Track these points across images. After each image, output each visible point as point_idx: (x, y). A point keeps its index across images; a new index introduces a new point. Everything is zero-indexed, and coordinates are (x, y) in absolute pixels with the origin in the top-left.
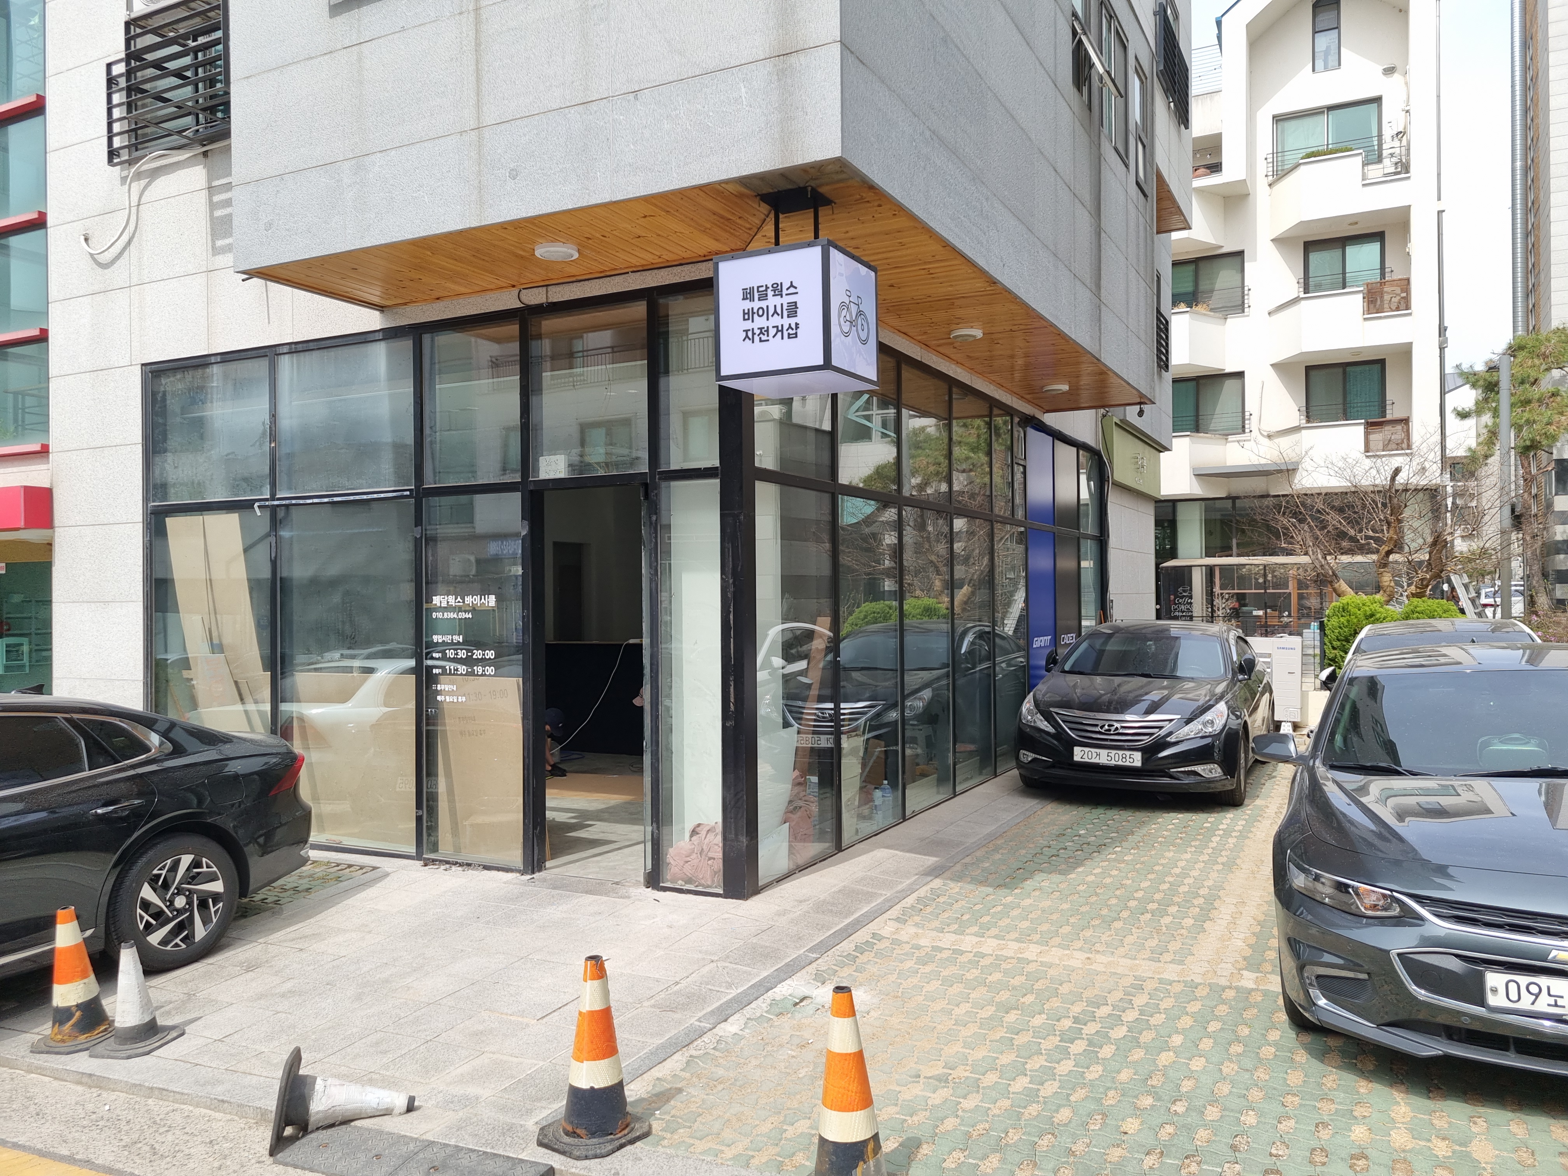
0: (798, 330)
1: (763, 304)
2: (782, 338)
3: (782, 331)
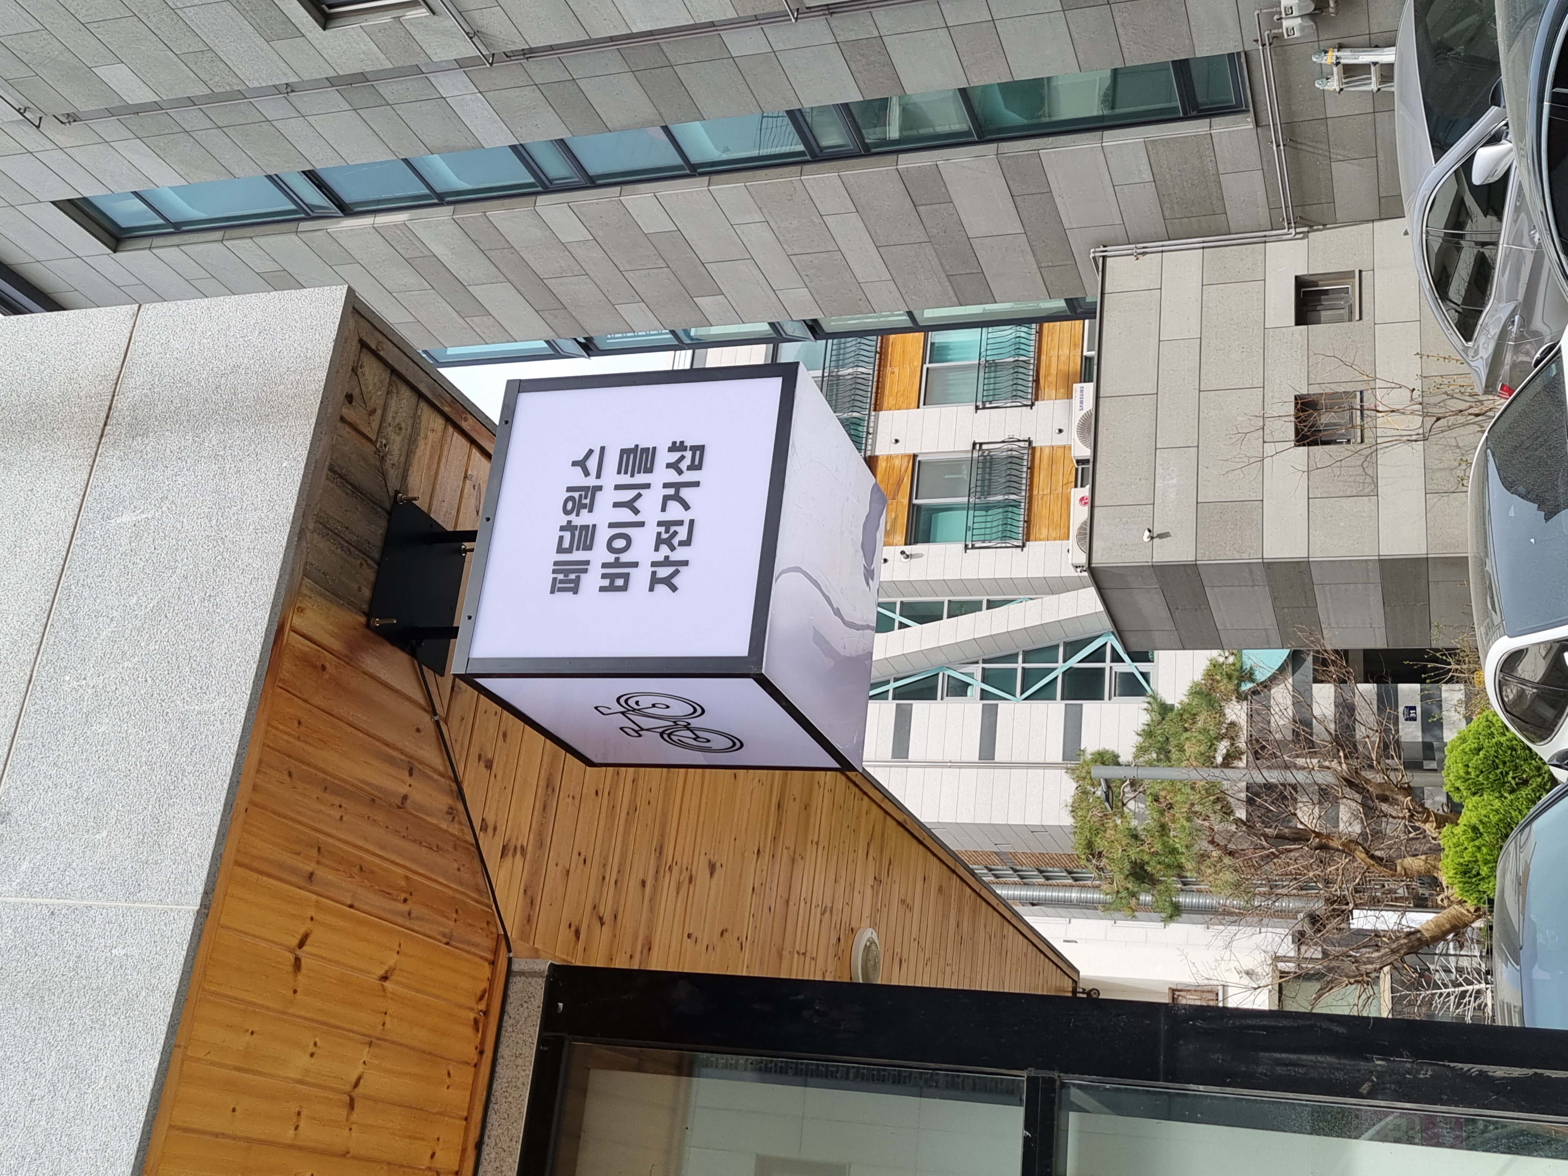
0: (688, 444)
1: (603, 535)
2: (697, 484)
3: (677, 486)
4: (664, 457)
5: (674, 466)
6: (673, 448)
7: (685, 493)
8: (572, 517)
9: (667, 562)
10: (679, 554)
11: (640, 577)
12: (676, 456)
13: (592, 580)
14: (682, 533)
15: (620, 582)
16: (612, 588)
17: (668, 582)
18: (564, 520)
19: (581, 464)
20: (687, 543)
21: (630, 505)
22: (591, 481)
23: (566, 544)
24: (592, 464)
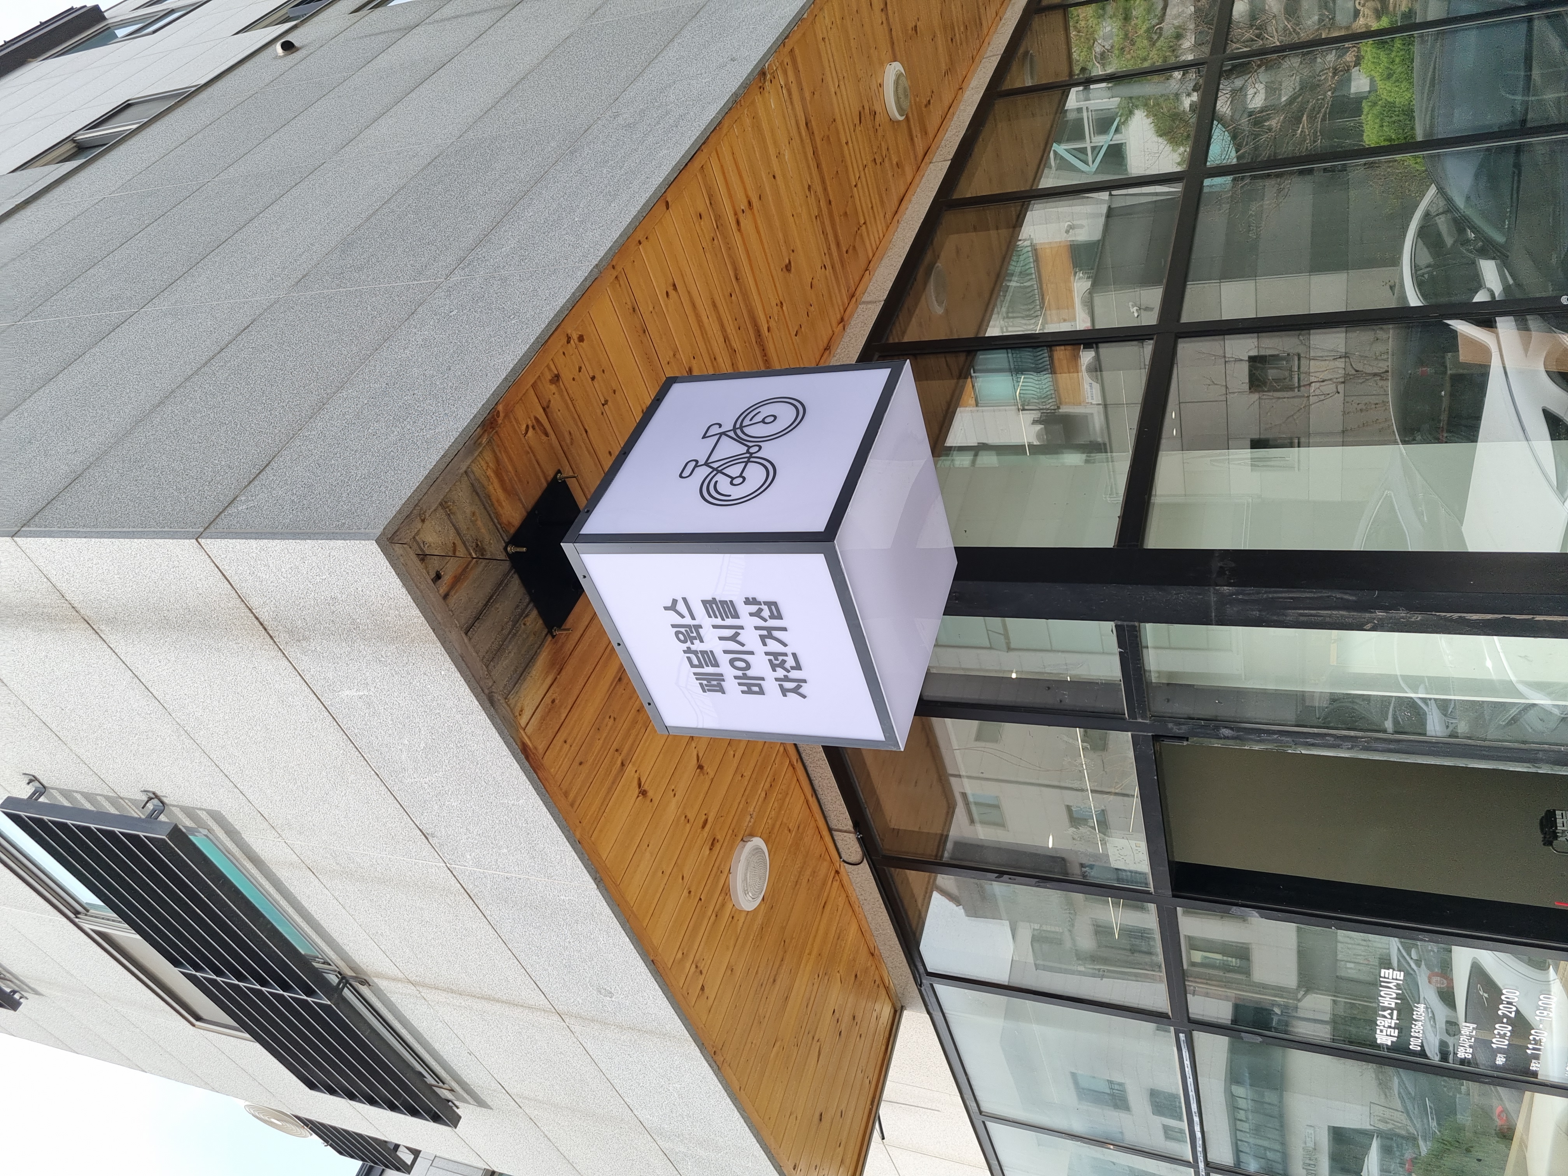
0: (761, 598)
1: (724, 660)
2: (785, 629)
3: (770, 629)
4: (744, 610)
5: (757, 614)
6: (748, 602)
7: (776, 634)
8: (688, 644)
9: (786, 679)
10: (794, 674)
11: (771, 686)
12: (754, 608)
13: (731, 684)
14: (790, 662)
15: (756, 689)
16: (750, 692)
17: (796, 690)
18: (684, 646)
19: (673, 607)
20: (798, 667)
21: (734, 638)
22: (688, 621)
23: (696, 662)
24: (681, 607)
